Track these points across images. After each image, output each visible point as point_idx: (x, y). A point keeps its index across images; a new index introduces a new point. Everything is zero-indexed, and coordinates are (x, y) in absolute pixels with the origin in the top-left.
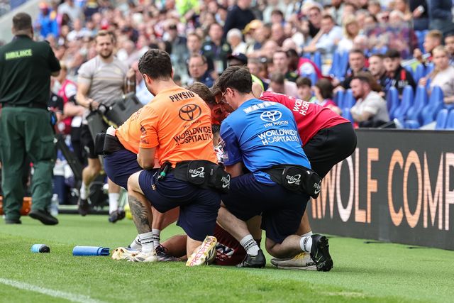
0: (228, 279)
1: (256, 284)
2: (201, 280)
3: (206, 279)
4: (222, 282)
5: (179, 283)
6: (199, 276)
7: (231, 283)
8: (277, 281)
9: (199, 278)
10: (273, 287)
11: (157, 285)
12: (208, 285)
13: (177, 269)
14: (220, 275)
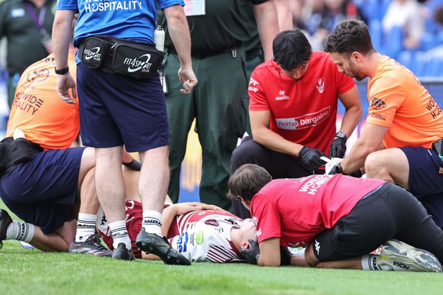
0: (143, 275)
1: (178, 281)
2: (108, 276)
3: (113, 275)
4: (135, 279)
5: (80, 281)
6: (103, 271)
7: (146, 281)
8: (204, 277)
9: (105, 274)
10: (200, 285)
11: (52, 284)
12: (117, 283)
13: (76, 264)
14: (130, 269)
